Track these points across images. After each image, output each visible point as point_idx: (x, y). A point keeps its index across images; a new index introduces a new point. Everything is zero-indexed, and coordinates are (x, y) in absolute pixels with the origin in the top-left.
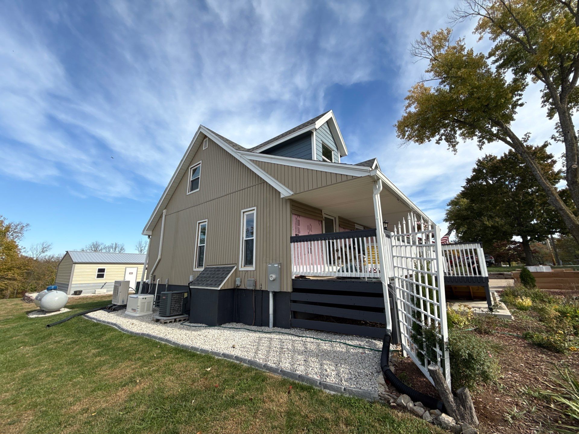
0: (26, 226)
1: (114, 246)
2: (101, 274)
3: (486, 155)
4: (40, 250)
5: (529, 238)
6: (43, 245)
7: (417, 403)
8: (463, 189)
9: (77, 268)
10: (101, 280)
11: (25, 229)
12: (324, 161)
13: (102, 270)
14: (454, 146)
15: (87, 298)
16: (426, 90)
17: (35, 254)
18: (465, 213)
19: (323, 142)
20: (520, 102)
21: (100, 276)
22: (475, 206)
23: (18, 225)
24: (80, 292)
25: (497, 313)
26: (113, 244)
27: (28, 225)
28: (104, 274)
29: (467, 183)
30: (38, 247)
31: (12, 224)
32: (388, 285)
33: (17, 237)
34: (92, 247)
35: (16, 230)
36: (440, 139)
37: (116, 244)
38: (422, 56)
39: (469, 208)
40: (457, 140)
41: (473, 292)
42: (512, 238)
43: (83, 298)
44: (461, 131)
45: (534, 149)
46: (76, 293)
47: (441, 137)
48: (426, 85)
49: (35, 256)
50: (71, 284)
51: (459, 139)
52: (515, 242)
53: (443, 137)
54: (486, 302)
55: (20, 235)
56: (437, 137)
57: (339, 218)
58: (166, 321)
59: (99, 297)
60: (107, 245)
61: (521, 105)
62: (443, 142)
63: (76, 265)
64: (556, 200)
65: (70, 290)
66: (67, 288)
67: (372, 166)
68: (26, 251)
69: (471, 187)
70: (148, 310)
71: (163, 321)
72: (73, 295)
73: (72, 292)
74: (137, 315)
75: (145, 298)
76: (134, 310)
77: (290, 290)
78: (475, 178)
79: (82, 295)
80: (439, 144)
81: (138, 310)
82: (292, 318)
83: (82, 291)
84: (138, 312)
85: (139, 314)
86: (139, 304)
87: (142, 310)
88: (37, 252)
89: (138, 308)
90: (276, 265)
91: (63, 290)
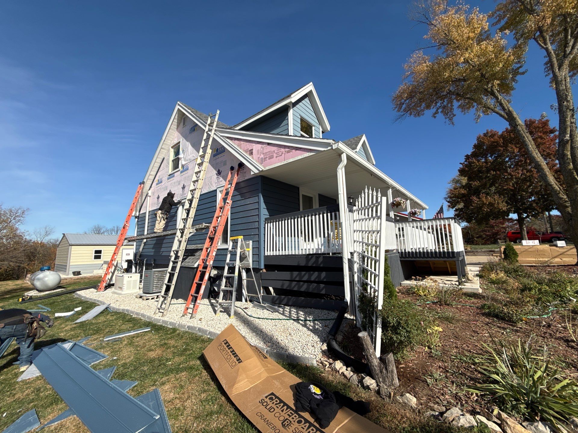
0: (27, 210)
1: (116, 229)
2: (98, 255)
3: (487, 130)
4: (43, 233)
5: (525, 215)
6: (46, 228)
7: (349, 369)
8: (461, 166)
9: (75, 251)
10: (98, 261)
11: (26, 213)
12: (302, 136)
13: (100, 252)
14: (451, 119)
15: (85, 278)
17: (39, 238)
19: (301, 117)
20: (521, 70)
21: (97, 257)
22: (473, 184)
23: (19, 209)
24: (79, 273)
25: (463, 287)
26: (114, 227)
27: (28, 209)
28: (100, 256)
30: (41, 230)
31: (13, 209)
32: (348, 259)
33: (19, 221)
34: (95, 230)
35: (18, 214)
36: (436, 113)
37: (117, 228)
39: (467, 186)
40: (454, 113)
41: (450, 268)
42: (508, 215)
43: (82, 278)
44: (459, 103)
45: (537, 122)
46: (74, 273)
47: (437, 110)
49: (39, 239)
50: (69, 265)
51: (457, 111)
52: (512, 220)
53: (440, 110)
54: (457, 277)
55: (22, 218)
56: (434, 110)
57: (320, 195)
59: (97, 277)
60: (108, 229)
61: (523, 73)
62: (440, 116)
63: (73, 247)
64: (546, 174)
65: (69, 271)
66: (66, 269)
67: (359, 143)
68: (29, 234)
69: (470, 163)
70: (134, 287)
71: (145, 298)
72: (72, 276)
73: (71, 272)
74: (123, 293)
75: (131, 277)
76: (121, 288)
77: (262, 266)
78: (474, 155)
79: (80, 276)
80: (435, 117)
81: (124, 288)
82: (263, 293)
83: (80, 272)
84: (124, 290)
85: (125, 291)
86: (125, 282)
87: (129, 288)
88: (40, 235)
89: (124, 286)
90: (248, 243)
91: (62, 271)
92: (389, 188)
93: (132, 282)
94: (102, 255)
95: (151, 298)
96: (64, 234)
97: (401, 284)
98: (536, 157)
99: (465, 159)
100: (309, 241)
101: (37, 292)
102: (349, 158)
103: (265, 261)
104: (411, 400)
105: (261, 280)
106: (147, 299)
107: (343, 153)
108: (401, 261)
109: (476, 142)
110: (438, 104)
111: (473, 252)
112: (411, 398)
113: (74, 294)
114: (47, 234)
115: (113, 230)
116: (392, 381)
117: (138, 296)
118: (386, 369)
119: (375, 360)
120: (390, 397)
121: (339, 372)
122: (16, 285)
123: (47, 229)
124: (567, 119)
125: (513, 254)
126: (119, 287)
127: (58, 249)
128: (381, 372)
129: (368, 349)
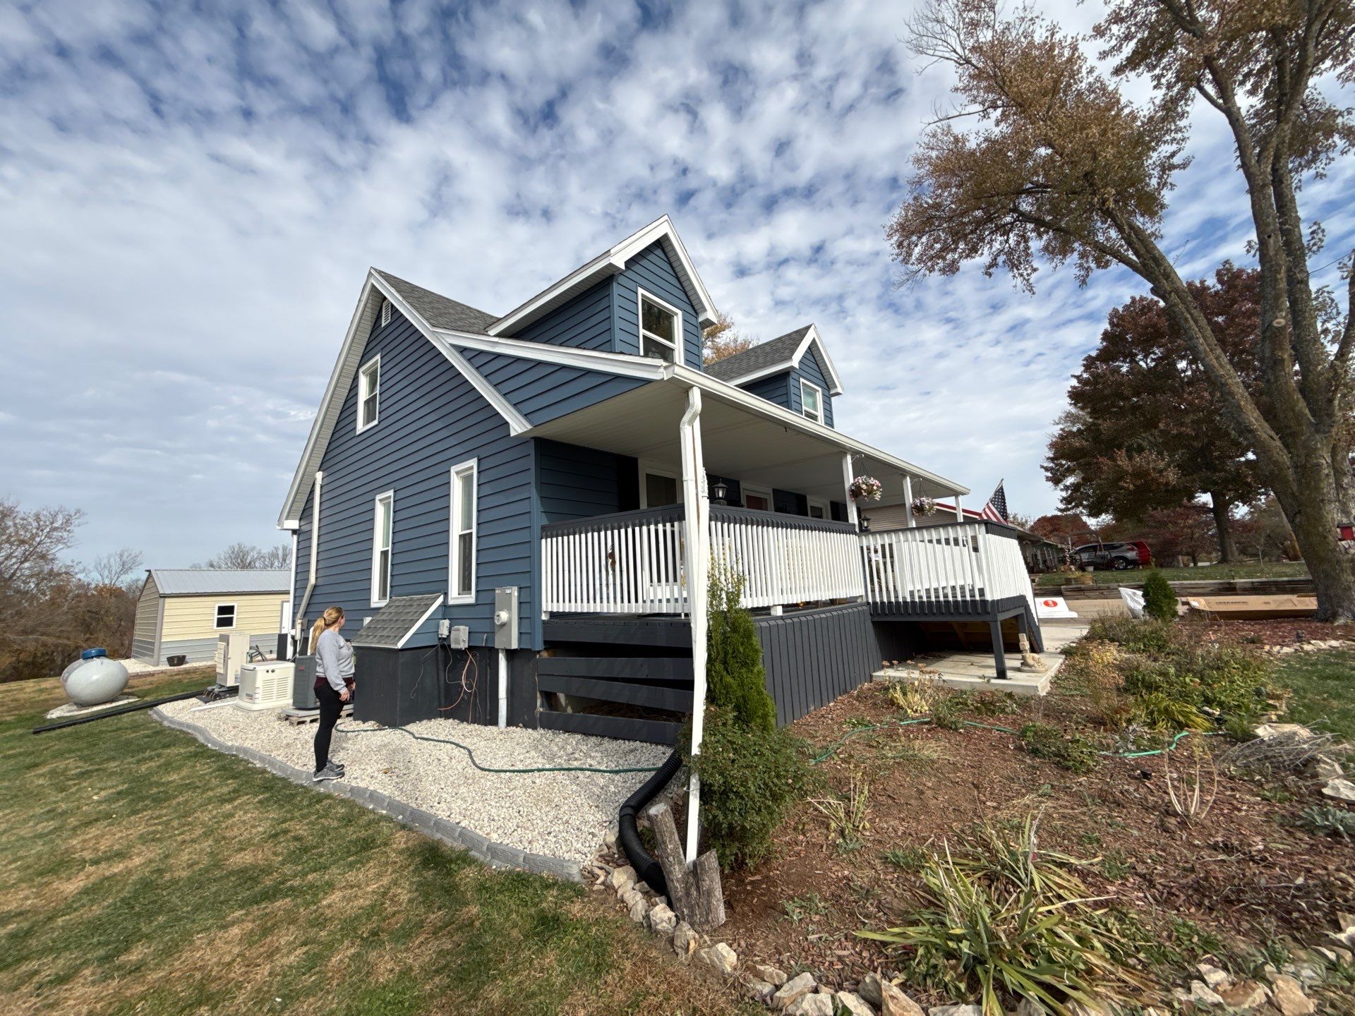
0: (74, 514)
2: (225, 616)
4: (116, 567)
6: (123, 556)
7: (638, 886)
8: (1075, 382)
9: (172, 608)
10: (226, 631)
11: (74, 522)
13: (230, 610)
14: (1026, 279)
15: (195, 670)
16: (957, 140)
17: (107, 577)
18: (1077, 443)
20: (1176, 160)
21: (223, 622)
22: (1106, 425)
23: (59, 511)
24: (181, 660)
27: (78, 512)
28: (232, 618)
29: (1087, 368)
30: (112, 560)
31: (45, 513)
33: (59, 540)
34: (232, 556)
35: (56, 525)
36: (993, 265)
38: (937, 53)
39: (1091, 432)
40: (1035, 264)
42: (1192, 497)
43: (188, 672)
44: (1045, 242)
46: (172, 661)
47: (994, 260)
48: (959, 127)
49: (107, 581)
50: (161, 643)
51: (1039, 259)
53: (1001, 259)
55: (65, 534)
56: (987, 259)
58: (301, 720)
61: (1184, 166)
62: (1003, 271)
63: (167, 600)
64: (1239, 406)
65: (159, 656)
66: (152, 651)
67: (798, 345)
68: (84, 570)
69: (1096, 377)
70: (281, 695)
71: (294, 719)
72: (165, 667)
73: (164, 659)
74: (255, 707)
75: (273, 671)
76: (250, 696)
77: (539, 645)
78: (1105, 355)
79: (184, 666)
80: (990, 275)
81: (257, 696)
82: (542, 706)
83: (184, 657)
84: (257, 701)
85: (260, 704)
86: (259, 683)
87: (268, 697)
88: (110, 572)
89: (257, 691)
90: (508, 591)
91: (145, 655)
92: (845, 454)
93: (276, 682)
94: (235, 616)
95: (308, 719)
96: (149, 571)
97: (871, 676)
98: (1216, 365)
99: (1084, 365)
100: (659, 580)
101: (75, 707)
102: (706, 395)
103: (545, 633)
104: (724, 957)
105: (539, 675)
106: (299, 723)
107: (692, 386)
108: (873, 623)
109: (1108, 327)
110: (997, 246)
111: (1099, 589)
112: (725, 954)
113: (150, 712)
114: (125, 568)
115: (274, 556)
116: (708, 914)
117: (283, 715)
118: (698, 888)
119: (677, 867)
120: (687, 950)
121: (617, 892)
122: (42, 691)
123: (124, 558)
124: (1279, 276)
125: (1165, 596)
126: (247, 695)
127: (139, 605)
128: (688, 894)
129: (664, 843)
